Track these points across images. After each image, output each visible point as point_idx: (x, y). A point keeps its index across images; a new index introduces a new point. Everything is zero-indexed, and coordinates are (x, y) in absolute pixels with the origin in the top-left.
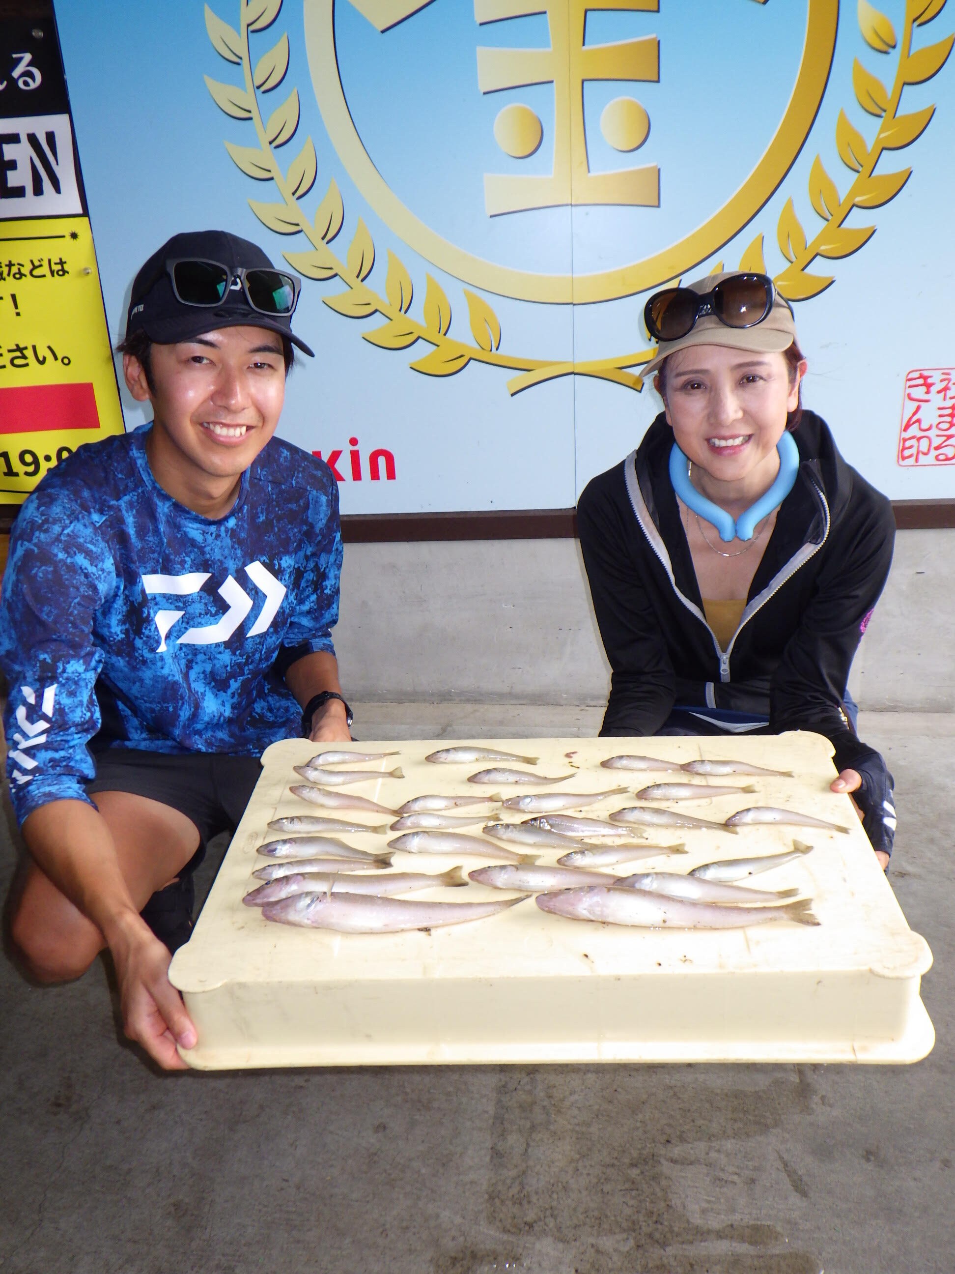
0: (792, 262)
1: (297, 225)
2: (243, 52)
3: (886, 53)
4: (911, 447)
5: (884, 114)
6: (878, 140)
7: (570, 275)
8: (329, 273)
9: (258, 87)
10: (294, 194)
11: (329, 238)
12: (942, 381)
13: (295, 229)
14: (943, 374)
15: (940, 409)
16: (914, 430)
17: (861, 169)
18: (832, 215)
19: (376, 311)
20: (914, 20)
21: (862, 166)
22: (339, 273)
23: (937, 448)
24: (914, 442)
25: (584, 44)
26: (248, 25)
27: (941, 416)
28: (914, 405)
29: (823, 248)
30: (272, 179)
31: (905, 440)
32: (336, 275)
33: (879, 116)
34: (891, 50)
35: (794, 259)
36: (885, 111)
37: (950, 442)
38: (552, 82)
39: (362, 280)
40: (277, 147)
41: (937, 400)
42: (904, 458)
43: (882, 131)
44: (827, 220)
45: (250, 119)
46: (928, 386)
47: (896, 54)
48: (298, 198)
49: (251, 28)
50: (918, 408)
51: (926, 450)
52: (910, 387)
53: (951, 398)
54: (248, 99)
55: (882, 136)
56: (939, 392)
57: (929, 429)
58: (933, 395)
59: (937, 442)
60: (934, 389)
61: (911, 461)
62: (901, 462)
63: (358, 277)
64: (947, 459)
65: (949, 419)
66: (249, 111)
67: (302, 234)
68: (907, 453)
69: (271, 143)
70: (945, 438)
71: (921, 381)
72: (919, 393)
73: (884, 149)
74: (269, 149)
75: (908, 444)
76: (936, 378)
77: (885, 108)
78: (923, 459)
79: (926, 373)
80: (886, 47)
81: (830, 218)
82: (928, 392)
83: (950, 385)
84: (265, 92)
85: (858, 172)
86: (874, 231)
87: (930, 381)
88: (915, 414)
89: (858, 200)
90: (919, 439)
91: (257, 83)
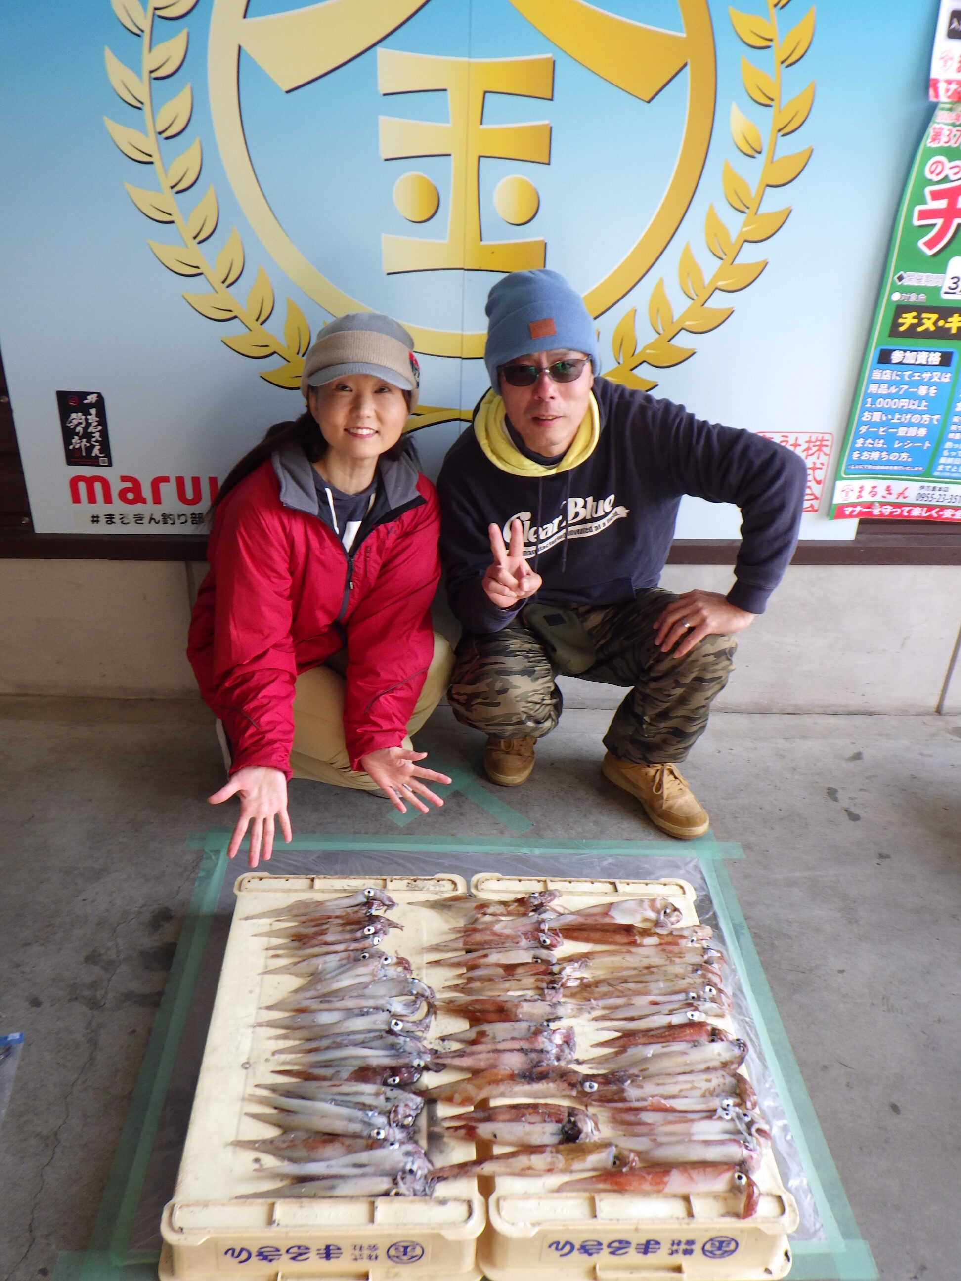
0: (659, 334)
1: (197, 268)
2: (146, 98)
3: (753, 157)
5: (747, 211)
6: (741, 233)
7: (460, 332)
8: (230, 315)
9: (160, 133)
10: (195, 238)
11: (230, 283)
13: (196, 271)
14: (783, 437)
17: (724, 257)
18: (697, 295)
19: (274, 353)
20: (779, 131)
21: (725, 254)
22: (239, 316)
25: (481, 123)
26: (151, 72)
29: (688, 323)
30: (172, 222)
32: (235, 317)
33: (744, 212)
34: (757, 155)
35: (661, 331)
36: (748, 208)
38: (449, 155)
39: (262, 324)
40: (179, 192)
43: (744, 226)
44: (693, 299)
45: (151, 163)
47: (761, 159)
48: (200, 242)
49: (155, 75)
54: (150, 144)
55: (745, 229)
63: (257, 320)
66: (150, 156)
67: (202, 276)
69: (172, 187)
73: (746, 241)
74: (170, 193)
77: (749, 206)
80: (753, 153)
81: (695, 297)
84: (167, 138)
85: (721, 259)
86: (732, 312)
89: (720, 284)
91: (160, 129)
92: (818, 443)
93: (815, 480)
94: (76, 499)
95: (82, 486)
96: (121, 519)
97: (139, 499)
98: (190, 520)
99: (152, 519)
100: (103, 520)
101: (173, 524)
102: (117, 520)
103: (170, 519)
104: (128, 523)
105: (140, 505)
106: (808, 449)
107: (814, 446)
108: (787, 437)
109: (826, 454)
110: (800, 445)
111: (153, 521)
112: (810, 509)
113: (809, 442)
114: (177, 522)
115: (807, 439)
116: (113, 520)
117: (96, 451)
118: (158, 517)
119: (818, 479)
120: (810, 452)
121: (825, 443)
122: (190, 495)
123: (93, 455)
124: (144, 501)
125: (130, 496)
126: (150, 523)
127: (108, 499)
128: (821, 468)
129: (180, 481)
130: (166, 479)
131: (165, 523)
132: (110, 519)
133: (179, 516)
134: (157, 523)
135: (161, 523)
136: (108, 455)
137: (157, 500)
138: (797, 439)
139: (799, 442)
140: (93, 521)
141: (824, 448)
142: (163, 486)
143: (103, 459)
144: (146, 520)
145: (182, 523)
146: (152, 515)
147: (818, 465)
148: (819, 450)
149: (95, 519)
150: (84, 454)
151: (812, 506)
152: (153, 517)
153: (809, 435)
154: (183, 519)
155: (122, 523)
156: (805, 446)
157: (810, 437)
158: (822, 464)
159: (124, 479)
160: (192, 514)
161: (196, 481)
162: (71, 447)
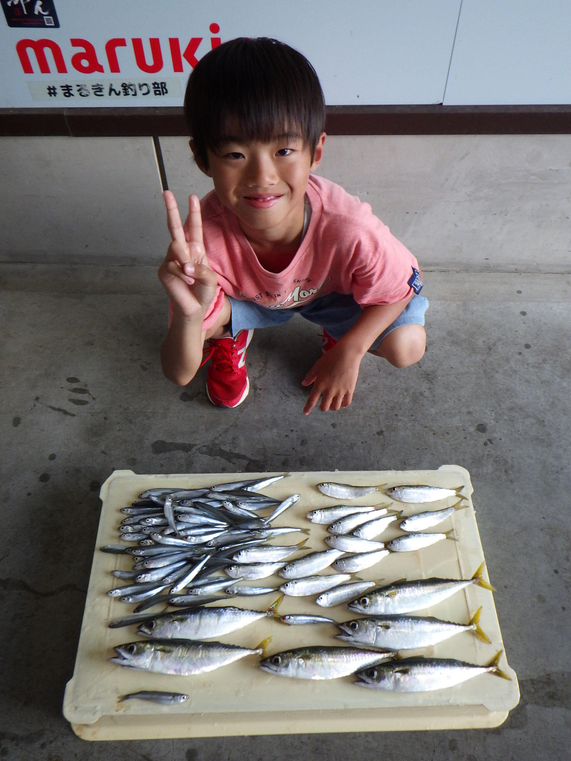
94: (28, 69)
95: (30, 52)
96: (79, 90)
97: (95, 67)
98: (152, 91)
99: (111, 90)
100: (60, 92)
101: (135, 95)
102: (74, 91)
103: (131, 89)
104: (87, 95)
105: (96, 74)
111: (113, 93)
114: (139, 93)
116: (71, 92)
117: (38, 8)
118: (118, 88)
122: (150, 61)
123: (36, 13)
124: (100, 69)
125: (85, 63)
126: (110, 94)
127: (62, 69)
129: (137, 44)
130: (121, 42)
131: (126, 94)
132: (67, 90)
133: (140, 86)
134: (118, 94)
135: (122, 94)
136: (53, 13)
137: (115, 68)
140: (50, 94)
142: (119, 50)
143: (47, 19)
144: (106, 91)
145: (144, 94)
146: (111, 85)
149: (52, 91)
150: (25, 13)
152: (113, 87)
154: (145, 89)
155: (81, 94)
159: (76, 42)
160: (154, 84)
161: (155, 43)
162: (9, 4)
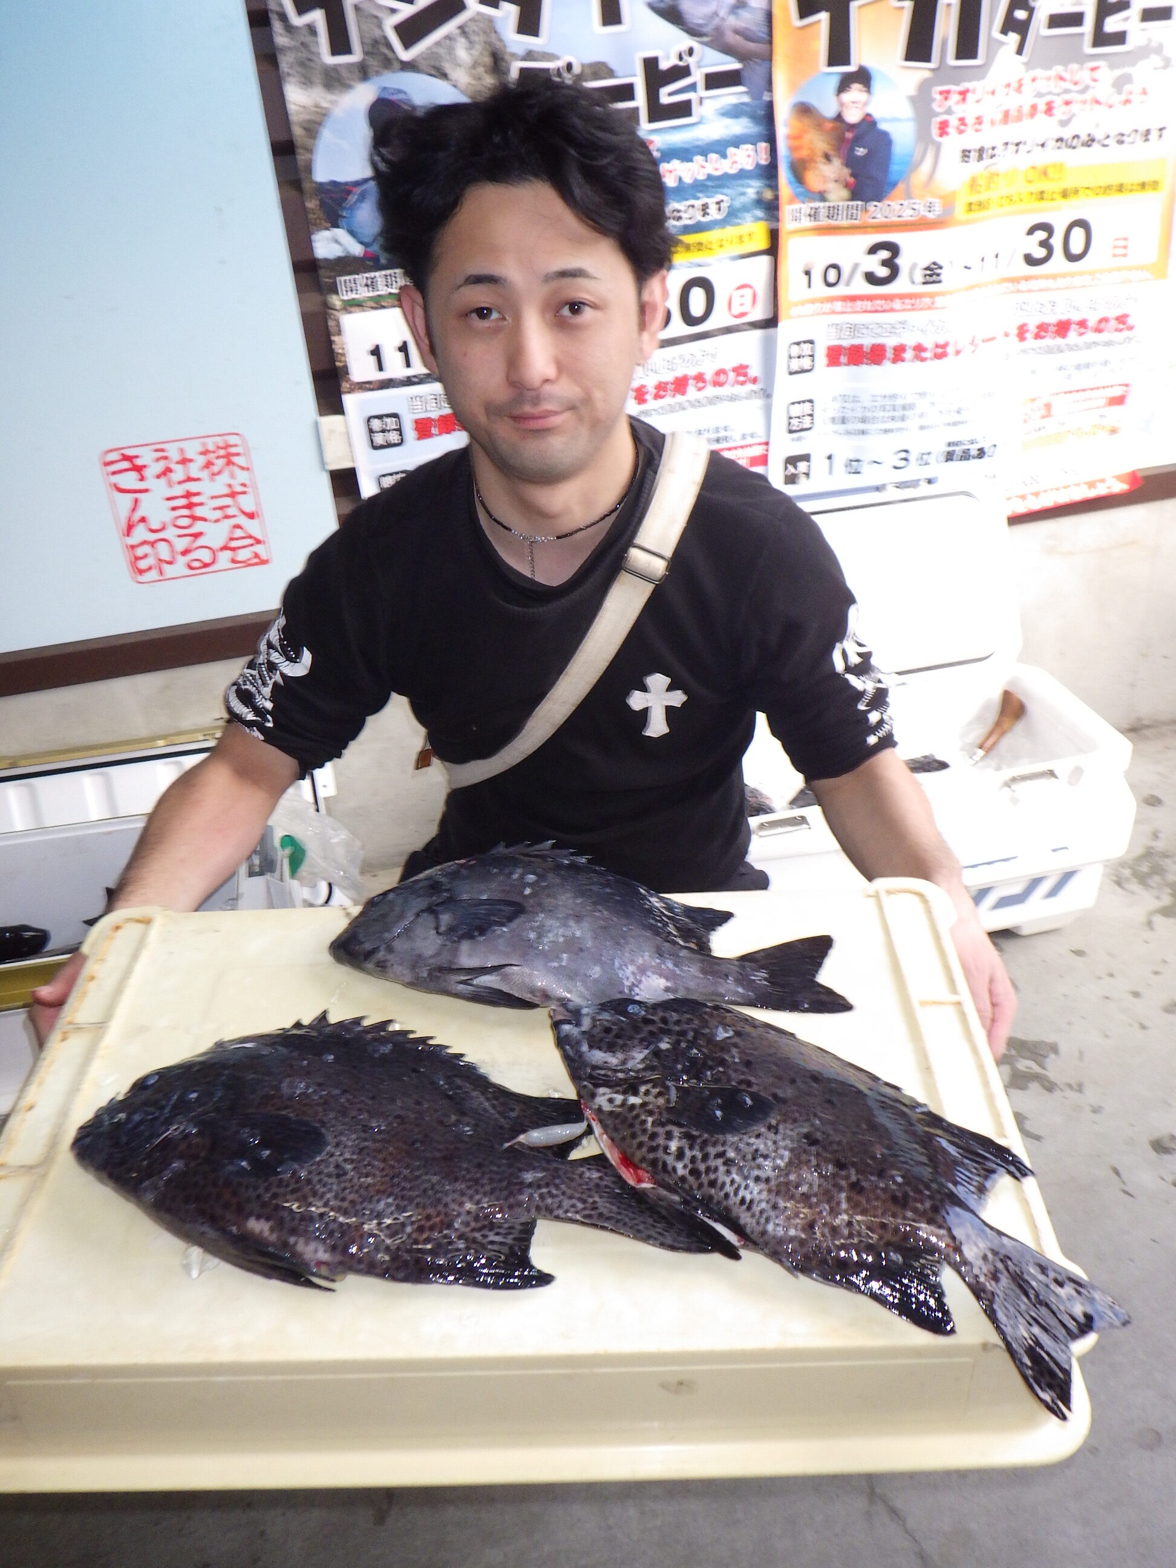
4: (145, 556)
12: (158, 460)
14: (157, 450)
15: (169, 499)
16: (140, 533)
23: (185, 553)
24: (146, 549)
27: (174, 509)
28: (127, 500)
31: (133, 547)
37: (201, 541)
41: (159, 489)
42: (141, 572)
46: (139, 469)
50: (136, 501)
51: (168, 558)
52: (114, 473)
53: (180, 483)
56: (158, 477)
57: (163, 529)
58: (150, 483)
59: (181, 544)
60: (148, 473)
61: (153, 575)
62: (141, 578)
64: (206, 565)
65: (185, 512)
68: (143, 564)
70: (189, 539)
71: (126, 465)
72: (129, 480)
75: (140, 552)
76: (146, 457)
78: (169, 570)
79: (129, 452)
82: (142, 479)
83: (173, 466)
87: (139, 462)
88: (134, 510)
90: (152, 544)
92: (222, 452)
93: (244, 513)
106: (208, 465)
107: (218, 457)
108: (162, 450)
109: (243, 468)
110: (191, 461)
112: (256, 560)
113: (205, 453)
115: (200, 449)
119: (248, 510)
120: (215, 469)
121: (233, 450)
128: (244, 493)
138: (182, 450)
139: (189, 456)
141: (235, 459)
147: (239, 489)
148: (230, 463)
151: (257, 555)
153: (198, 441)
156: (201, 460)
157: (204, 444)
158: (244, 485)
